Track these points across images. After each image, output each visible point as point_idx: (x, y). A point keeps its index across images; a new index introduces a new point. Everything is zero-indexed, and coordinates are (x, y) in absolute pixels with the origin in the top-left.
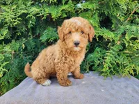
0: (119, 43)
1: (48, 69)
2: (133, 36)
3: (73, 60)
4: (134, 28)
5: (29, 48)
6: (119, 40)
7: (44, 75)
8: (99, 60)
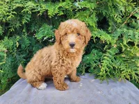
0: (115, 46)
1: (44, 71)
2: (129, 40)
3: (70, 62)
4: (131, 32)
5: (23, 46)
6: (116, 43)
7: (40, 78)
8: (95, 62)
